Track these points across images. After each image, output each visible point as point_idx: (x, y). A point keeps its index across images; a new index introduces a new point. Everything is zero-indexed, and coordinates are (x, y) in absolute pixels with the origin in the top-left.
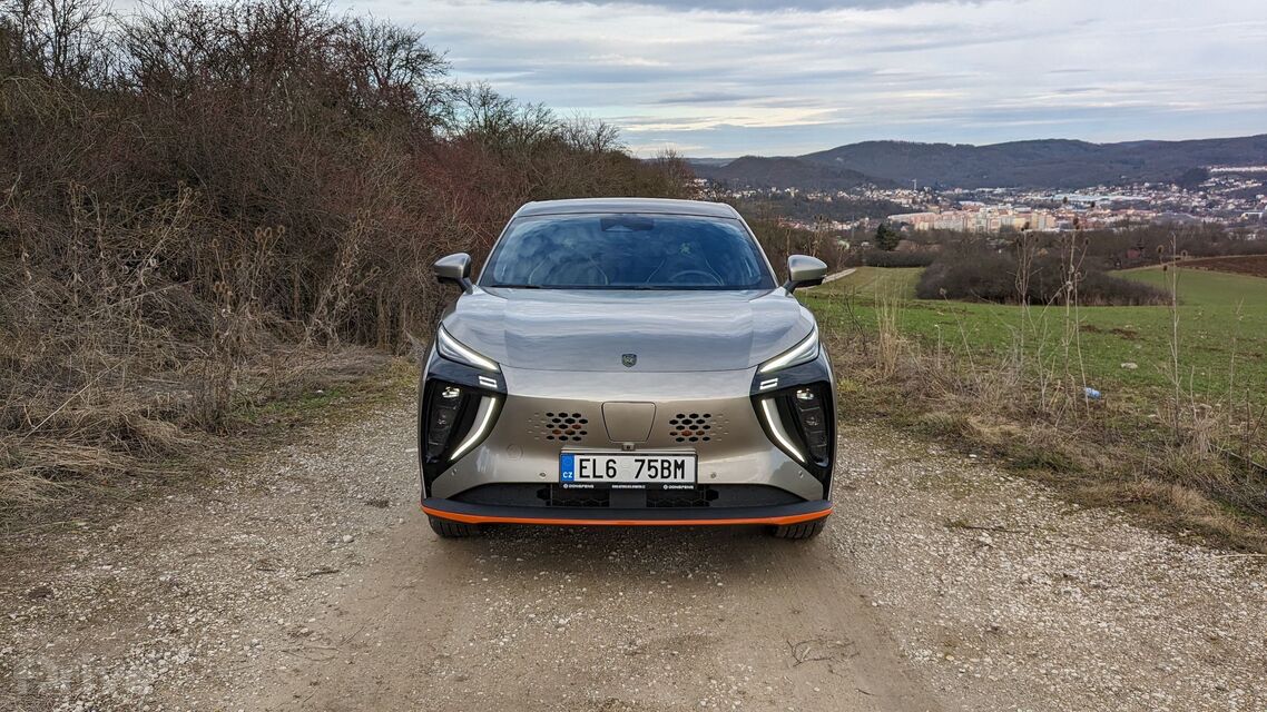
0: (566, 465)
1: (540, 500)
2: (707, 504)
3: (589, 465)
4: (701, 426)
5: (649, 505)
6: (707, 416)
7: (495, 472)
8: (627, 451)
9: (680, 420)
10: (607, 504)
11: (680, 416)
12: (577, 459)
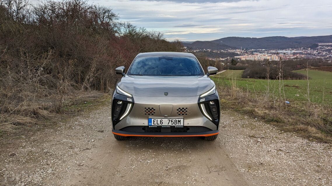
0: (150, 121)
1: (143, 130)
2: (187, 131)
3: (156, 121)
4: (185, 111)
5: (171, 131)
6: (186, 108)
7: (131, 123)
8: (166, 117)
9: (179, 109)
10: (160, 131)
11: (179, 108)
12: (153, 120)
